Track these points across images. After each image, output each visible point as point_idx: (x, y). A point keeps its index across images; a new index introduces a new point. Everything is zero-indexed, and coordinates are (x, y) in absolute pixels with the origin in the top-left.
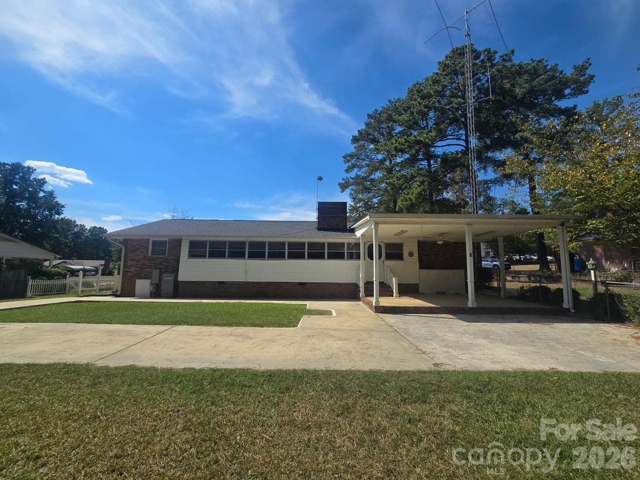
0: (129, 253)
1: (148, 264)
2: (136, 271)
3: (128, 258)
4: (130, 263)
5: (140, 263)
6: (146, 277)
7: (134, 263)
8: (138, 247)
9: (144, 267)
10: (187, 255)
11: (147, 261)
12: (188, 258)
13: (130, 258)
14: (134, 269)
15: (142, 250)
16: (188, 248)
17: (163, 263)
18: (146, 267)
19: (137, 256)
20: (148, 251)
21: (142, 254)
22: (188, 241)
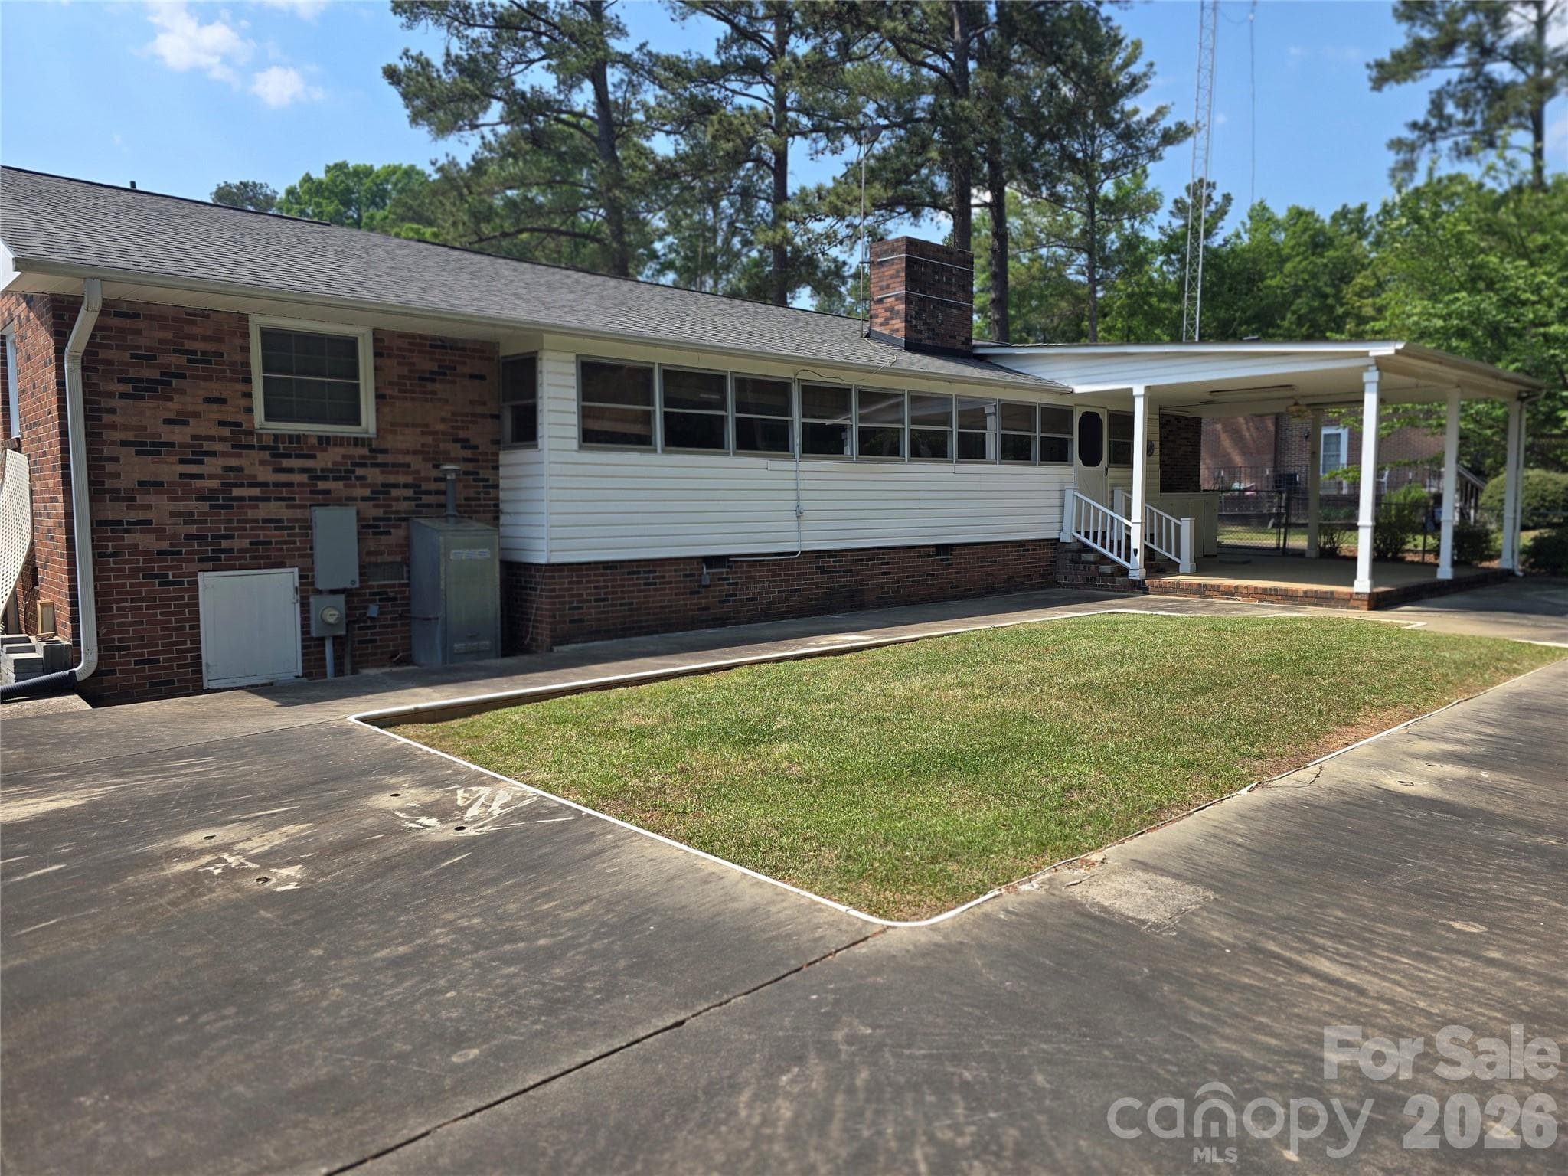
0: (115, 403)
1: (266, 475)
2: (189, 518)
3: (118, 436)
4: (131, 469)
5: (213, 465)
6: (262, 557)
7: (169, 469)
8: (175, 360)
9: (236, 492)
10: (574, 432)
11: (257, 455)
12: (581, 448)
13: (130, 436)
14: (172, 507)
15: (215, 389)
16: (573, 393)
17: (359, 471)
18: (256, 492)
19: (181, 420)
20: (248, 395)
21: (215, 412)
22: (572, 357)
